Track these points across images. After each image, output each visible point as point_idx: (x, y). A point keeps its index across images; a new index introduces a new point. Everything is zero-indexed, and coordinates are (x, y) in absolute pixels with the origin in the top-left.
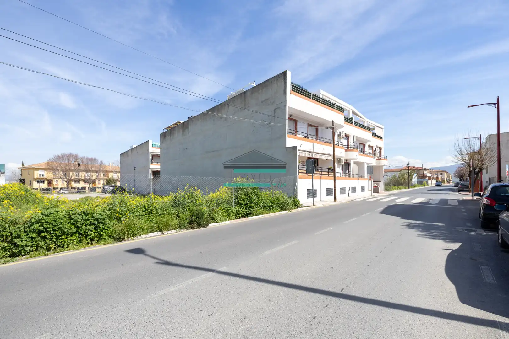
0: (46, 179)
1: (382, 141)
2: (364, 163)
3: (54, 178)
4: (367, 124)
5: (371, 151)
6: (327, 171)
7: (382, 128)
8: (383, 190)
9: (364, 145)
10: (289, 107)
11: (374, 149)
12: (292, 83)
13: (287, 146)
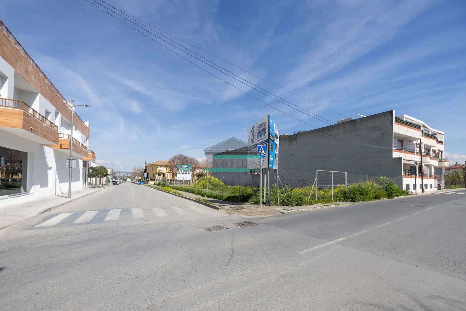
0: (162, 173)
1: (443, 145)
2: (431, 165)
3: (166, 173)
4: (431, 133)
5: (434, 155)
6: (408, 171)
7: (442, 134)
8: (444, 188)
9: (429, 150)
10: (394, 133)
11: (437, 152)
12: (395, 117)
13: (393, 157)
